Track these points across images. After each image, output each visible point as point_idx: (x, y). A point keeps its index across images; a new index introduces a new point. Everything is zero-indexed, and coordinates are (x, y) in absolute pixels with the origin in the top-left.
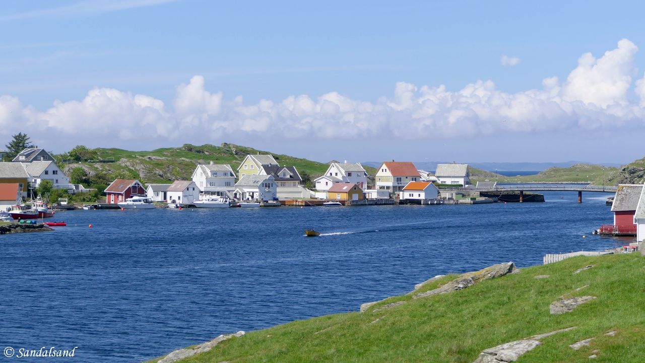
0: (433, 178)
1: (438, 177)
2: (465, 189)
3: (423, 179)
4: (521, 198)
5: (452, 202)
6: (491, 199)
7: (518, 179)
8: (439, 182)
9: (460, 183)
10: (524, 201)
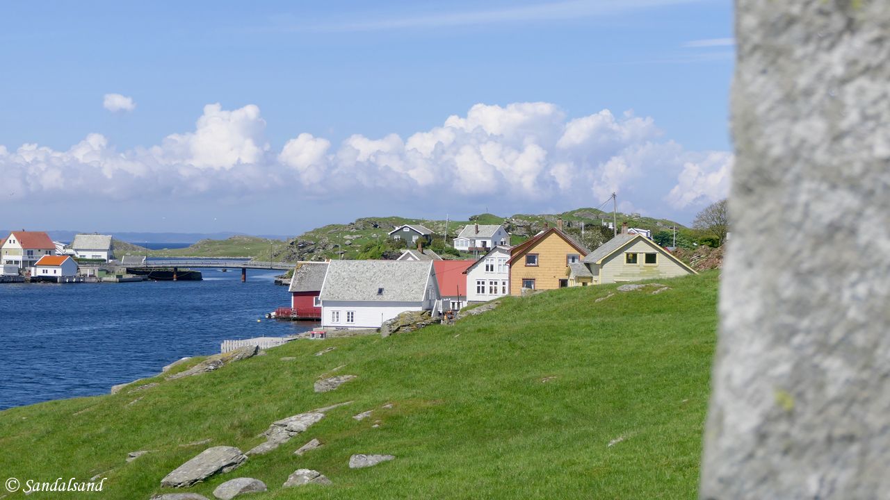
0: (70, 251)
1: (76, 250)
2: (109, 264)
3: (58, 252)
4: (175, 276)
5: (93, 280)
6: (139, 277)
7: (165, 253)
8: (78, 256)
9: (102, 258)
10: (178, 279)
